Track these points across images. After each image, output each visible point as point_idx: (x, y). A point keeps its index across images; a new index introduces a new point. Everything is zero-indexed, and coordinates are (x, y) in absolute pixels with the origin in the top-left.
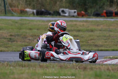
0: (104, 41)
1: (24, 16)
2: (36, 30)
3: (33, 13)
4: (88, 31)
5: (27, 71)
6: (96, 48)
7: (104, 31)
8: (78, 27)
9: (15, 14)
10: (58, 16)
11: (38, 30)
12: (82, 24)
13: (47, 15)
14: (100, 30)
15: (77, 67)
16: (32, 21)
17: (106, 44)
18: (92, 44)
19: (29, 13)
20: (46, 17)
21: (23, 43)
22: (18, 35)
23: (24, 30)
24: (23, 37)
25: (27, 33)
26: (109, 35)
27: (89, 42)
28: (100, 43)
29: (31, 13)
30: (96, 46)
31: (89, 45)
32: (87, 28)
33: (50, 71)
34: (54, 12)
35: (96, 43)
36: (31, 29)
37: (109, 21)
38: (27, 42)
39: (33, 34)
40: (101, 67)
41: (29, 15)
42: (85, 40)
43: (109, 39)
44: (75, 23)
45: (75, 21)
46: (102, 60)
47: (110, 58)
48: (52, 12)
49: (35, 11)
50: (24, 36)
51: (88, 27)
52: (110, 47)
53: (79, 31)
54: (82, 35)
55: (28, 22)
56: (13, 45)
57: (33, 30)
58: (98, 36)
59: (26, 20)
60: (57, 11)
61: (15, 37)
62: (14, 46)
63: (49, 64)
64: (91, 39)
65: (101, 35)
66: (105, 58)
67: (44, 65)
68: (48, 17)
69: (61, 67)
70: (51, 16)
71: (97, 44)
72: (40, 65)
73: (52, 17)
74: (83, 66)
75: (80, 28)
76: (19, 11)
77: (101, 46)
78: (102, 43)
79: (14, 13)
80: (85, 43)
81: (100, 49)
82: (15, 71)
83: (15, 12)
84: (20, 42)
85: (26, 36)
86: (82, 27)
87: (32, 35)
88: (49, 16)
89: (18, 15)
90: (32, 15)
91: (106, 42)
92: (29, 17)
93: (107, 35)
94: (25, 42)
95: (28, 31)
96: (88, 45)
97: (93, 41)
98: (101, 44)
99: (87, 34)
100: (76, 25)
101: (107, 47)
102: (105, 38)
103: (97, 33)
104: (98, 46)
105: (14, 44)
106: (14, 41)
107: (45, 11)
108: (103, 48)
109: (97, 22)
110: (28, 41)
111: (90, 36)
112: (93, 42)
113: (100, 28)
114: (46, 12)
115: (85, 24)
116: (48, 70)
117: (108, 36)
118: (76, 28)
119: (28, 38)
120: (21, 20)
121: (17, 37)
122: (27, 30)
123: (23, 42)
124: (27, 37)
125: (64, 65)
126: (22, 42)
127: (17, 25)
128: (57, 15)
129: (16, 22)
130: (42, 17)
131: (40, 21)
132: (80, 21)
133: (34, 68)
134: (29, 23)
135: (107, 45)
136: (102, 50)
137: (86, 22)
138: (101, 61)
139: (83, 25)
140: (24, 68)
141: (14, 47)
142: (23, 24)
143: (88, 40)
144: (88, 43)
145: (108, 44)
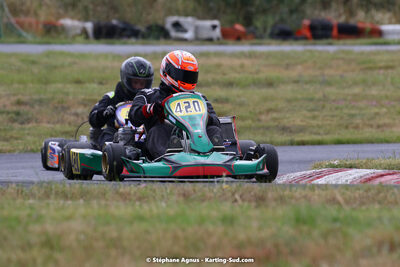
0: (309, 114)
1: (55, 43)
2: (95, 86)
3: (84, 32)
4: (257, 84)
5: (82, 211)
6: (286, 138)
7: (307, 83)
8: (224, 74)
9: (29, 37)
10: (162, 41)
11: (101, 83)
12: (237, 62)
13: (129, 37)
14: (296, 82)
15: (237, 196)
16: (83, 56)
17: (314, 122)
18: (272, 124)
19: (72, 33)
20: (125, 44)
21: (58, 127)
22: (41, 102)
23: (60, 86)
24: (57, 108)
25: (67, 94)
26: (324, 96)
27: (263, 117)
28: (296, 120)
29: (79, 31)
30: (284, 129)
31: (263, 127)
32: (256, 76)
33: (155, 211)
34: (149, 28)
35: (286, 121)
36: (78, 82)
37: (320, 52)
38: (70, 124)
39: (88, 98)
40: (309, 193)
41: (72, 40)
42: (250, 112)
43: (323, 107)
44: (215, 60)
45: (218, 54)
46: (309, 172)
47: (333, 166)
48: (141, 27)
49: (89, 26)
50: (59, 102)
51: (258, 72)
52: (327, 134)
53: (230, 84)
54: (238, 96)
55: (69, 60)
56: (27, 132)
57: (88, 85)
58: (289, 101)
59: (62, 53)
60: (157, 26)
61: (32, 107)
62: (28, 134)
63: (146, 187)
64: (269, 111)
65: (299, 96)
66: (315, 168)
67: (132, 192)
68: (132, 44)
69: (184, 195)
70: (140, 41)
71: (287, 125)
72: (117, 192)
73: (143, 44)
74: (252, 193)
75: (233, 76)
76: (41, 26)
77: (302, 130)
78: (302, 121)
79: (24, 34)
80: (249, 122)
81: (298, 138)
82: (44, 212)
83: (27, 31)
84: (49, 122)
85: (65, 105)
86: (239, 73)
87: (84, 100)
88: (133, 40)
89: (38, 39)
90: (81, 39)
91: (314, 118)
92: (69, 43)
93: (317, 96)
94: (62, 121)
95: (71, 88)
96: (259, 128)
97: (275, 115)
98: (298, 122)
99: (256, 94)
100: (219, 66)
101: (319, 134)
102: (312, 105)
103: (287, 91)
104: (291, 132)
105: (29, 129)
106: (28, 121)
107: (121, 25)
108: (307, 137)
109: (284, 55)
110: (72, 118)
111: (265, 99)
112: (275, 119)
113: (294, 73)
114: (124, 30)
115: (247, 62)
116: (146, 207)
117: (319, 100)
118: (219, 77)
119: (73, 110)
120: (48, 55)
121: (37, 107)
122: (68, 86)
123: (58, 122)
124: (68, 108)
125: (194, 191)
126: (54, 123)
127: (35, 69)
128: (157, 38)
129: (34, 63)
130: (112, 44)
131: (106, 56)
132: (233, 55)
133: (103, 202)
134: (75, 63)
135: (319, 126)
136: (303, 143)
137: (251, 55)
138: (304, 177)
139: (242, 66)
140: (69, 202)
141: (29, 138)
142: (55, 67)
143: (260, 113)
144: (259, 120)
145: (320, 123)
